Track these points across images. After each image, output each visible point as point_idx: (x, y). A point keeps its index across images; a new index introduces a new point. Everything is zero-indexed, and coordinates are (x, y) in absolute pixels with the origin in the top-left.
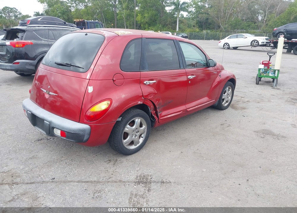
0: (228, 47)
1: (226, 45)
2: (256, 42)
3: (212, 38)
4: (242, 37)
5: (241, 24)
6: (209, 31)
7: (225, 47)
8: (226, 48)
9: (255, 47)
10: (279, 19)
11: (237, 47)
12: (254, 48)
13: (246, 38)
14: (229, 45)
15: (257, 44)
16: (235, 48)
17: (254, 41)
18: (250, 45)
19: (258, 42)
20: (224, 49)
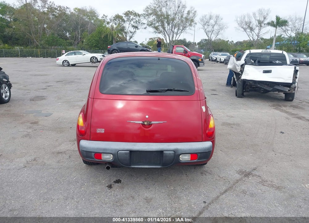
0: (68, 64)
1: (66, 62)
2: (95, 58)
3: (28, 55)
4: (81, 54)
5: (58, 41)
6: (22, 47)
7: (64, 64)
8: (66, 65)
9: (96, 63)
10: (92, 37)
11: (75, 64)
12: (94, 65)
13: (85, 54)
14: (68, 62)
15: (96, 60)
16: (74, 65)
17: (93, 57)
18: (90, 61)
19: (96, 58)
20: (64, 66)
